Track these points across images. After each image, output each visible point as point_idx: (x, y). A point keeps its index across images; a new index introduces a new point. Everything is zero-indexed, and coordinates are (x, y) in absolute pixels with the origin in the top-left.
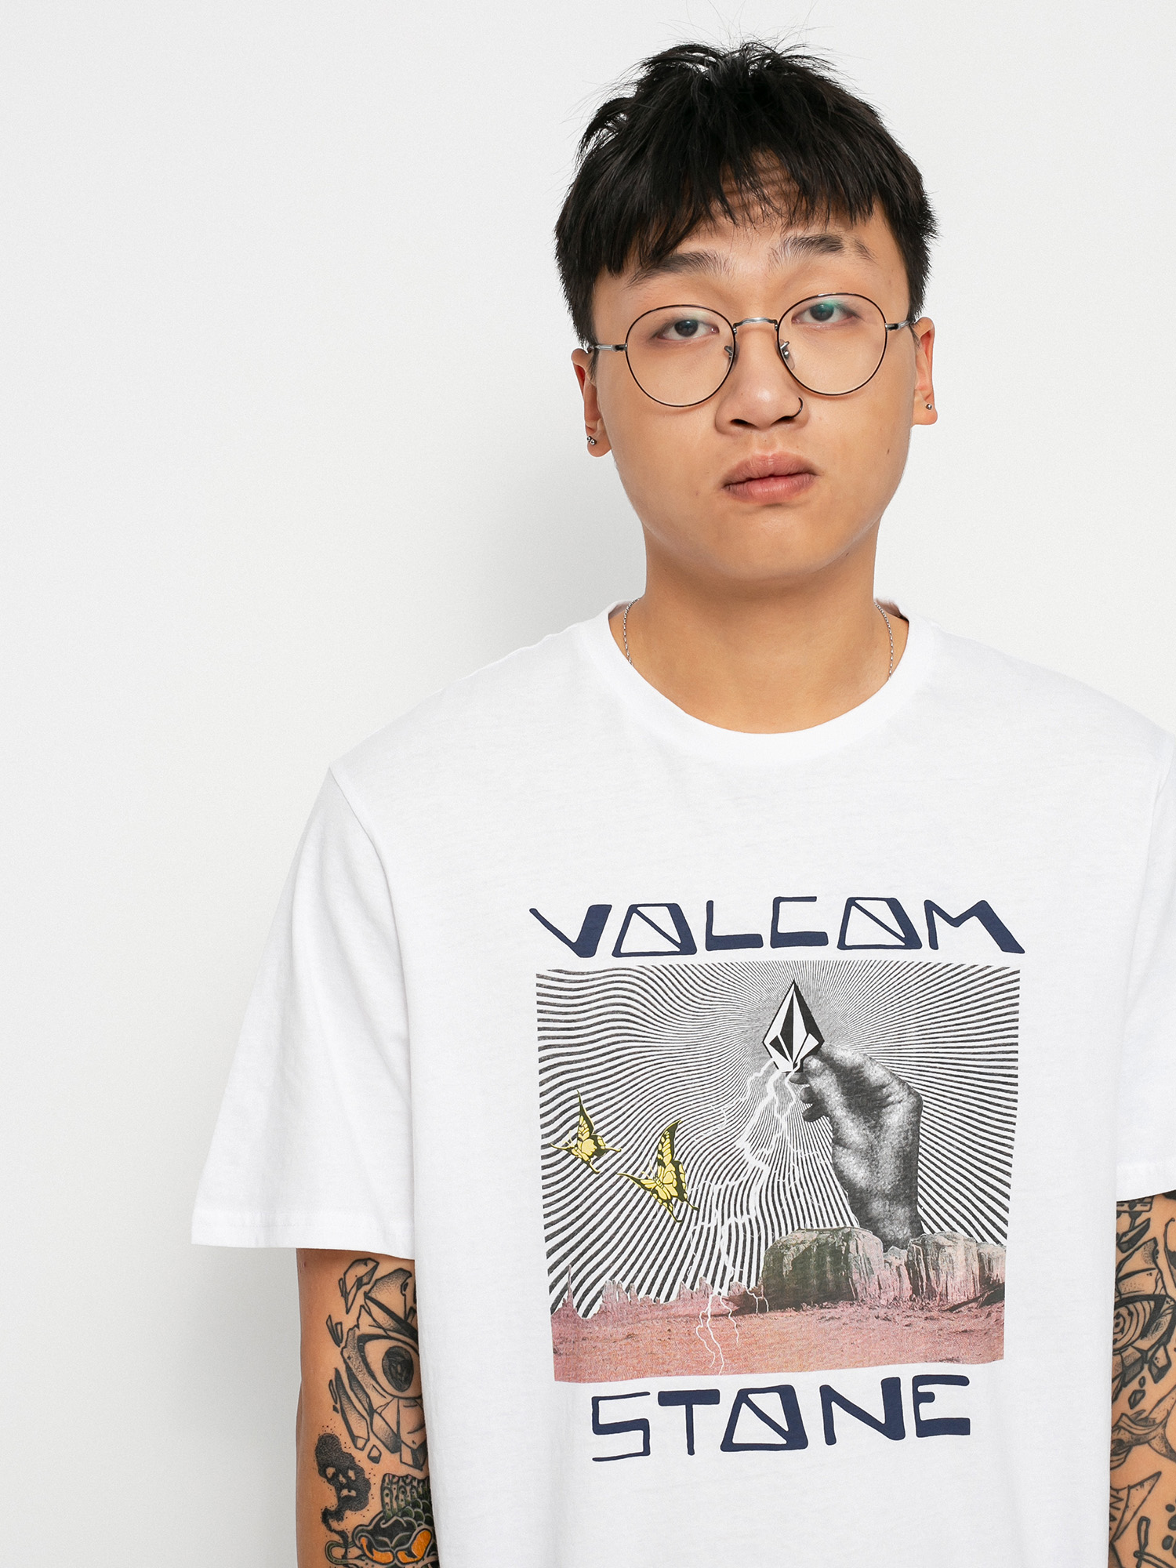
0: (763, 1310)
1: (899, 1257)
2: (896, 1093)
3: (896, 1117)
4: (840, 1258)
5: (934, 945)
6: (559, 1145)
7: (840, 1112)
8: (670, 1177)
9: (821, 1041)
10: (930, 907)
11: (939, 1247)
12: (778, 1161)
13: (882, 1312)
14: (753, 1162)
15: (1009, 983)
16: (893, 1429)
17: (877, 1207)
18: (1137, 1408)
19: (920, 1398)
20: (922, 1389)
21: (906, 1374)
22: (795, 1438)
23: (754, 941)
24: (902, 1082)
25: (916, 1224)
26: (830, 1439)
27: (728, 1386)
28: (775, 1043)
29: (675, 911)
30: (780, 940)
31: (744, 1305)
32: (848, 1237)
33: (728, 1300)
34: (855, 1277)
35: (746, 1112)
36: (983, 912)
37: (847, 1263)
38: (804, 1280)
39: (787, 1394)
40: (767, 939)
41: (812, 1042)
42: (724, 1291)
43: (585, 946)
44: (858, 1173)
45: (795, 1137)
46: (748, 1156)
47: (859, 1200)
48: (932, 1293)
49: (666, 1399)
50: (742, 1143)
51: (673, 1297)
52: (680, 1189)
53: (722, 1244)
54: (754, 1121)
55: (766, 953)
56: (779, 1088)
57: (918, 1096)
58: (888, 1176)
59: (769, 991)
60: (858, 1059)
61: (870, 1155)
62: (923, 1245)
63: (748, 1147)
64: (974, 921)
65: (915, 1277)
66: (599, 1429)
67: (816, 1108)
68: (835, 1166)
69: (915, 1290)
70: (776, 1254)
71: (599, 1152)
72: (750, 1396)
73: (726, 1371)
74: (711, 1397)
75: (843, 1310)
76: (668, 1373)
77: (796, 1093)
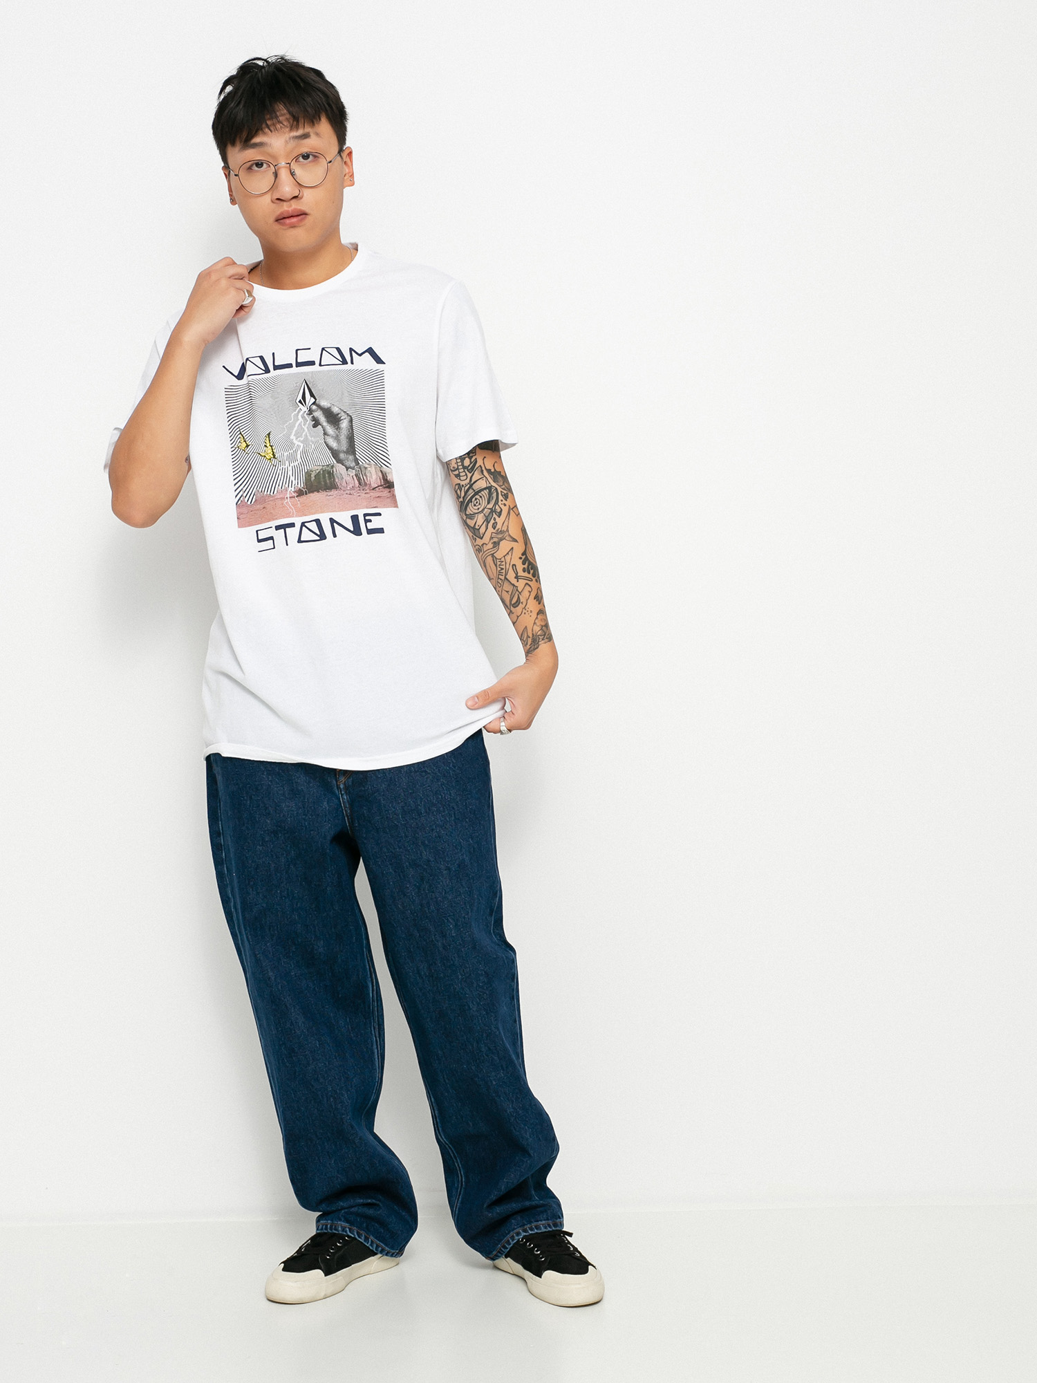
0: (306, 494)
1: (352, 473)
2: (343, 416)
3: (344, 424)
4: (331, 474)
5: (352, 363)
6: (236, 446)
7: (325, 424)
8: (270, 451)
9: (316, 400)
10: (351, 350)
11: (366, 468)
12: (305, 441)
13: (348, 492)
14: (296, 443)
15: (380, 376)
16: (357, 531)
17: (342, 456)
18: (496, 529)
19: (366, 521)
20: (367, 518)
21: (360, 513)
22: (322, 536)
23: (290, 366)
24: (345, 412)
25: (356, 461)
26: (335, 536)
27: (298, 521)
28: (300, 402)
29: (262, 358)
30: (299, 365)
31: (300, 493)
32: (333, 467)
33: (294, 492)
34: (337, 480)
35: (291, 427)
36: (370, 351)
37: (334, 476)
38: (319, 483)
39: (318, 522)
40: (294, 365)
41: (313, 400)
42: (293, 490)
43: (240, 376)
44: (334, 445)
45: (310, 433)
46: (295, 441)
47: (335, 454)
48: (366, 484)
49: (278, 528)
50: (292, 437)
51: (275, 492)
52: (273, 454)
53: (290, 473)
54: (295, 429)
55: (294, 370)
56: (303, 417)
57: (351, 416)
58: (344, 445)
59: (296, 383)
60: (329, 405)
61: (337, 438)
62: (360, 468)
63: (294, 438)
64: (367, 354)
65: (359, 480)
66: (259, 541)
67: (316, 423)
68: (325, 442)
69: (360, 484)
70: (308, 474)
71: (247, 446)
72: (306, 524)
73: (296, 516)
74: (292, 525)
75: (334, 492)
76: (276, 519)
77: (309, 418)
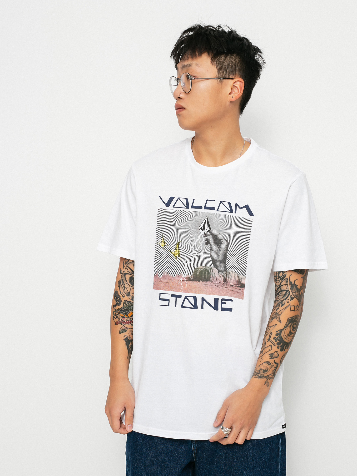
0: (192, 281)
1: (221, 274)
2: (224, 241)
3: (223, 246)
4: (209, 273)
5: (235, 212)
6: (158, 243)
7: (212, 244)
8: (177, 252)
9: (210, 229)
10: (236, 205)
11: (229, 273)
12: (199, 252)
13: (216, 285)
14: (194, 251)
15: (250, 222)
16: (216, 308)
17: (218, 263)
19: (222, 303)
20: (223, 301)
21: (220, 298)
22: (195, 307)
23: (201, 208)
24: (225, 239)
25: (225, 268)
26: (202, 308)
27: (184, 295)
28: (201, 228)
29: (187, 199)
30: (206, 208)
31: (189, 279)
32: (211, 269)
33: (186, 278)
34: (211, 277)
35: (192, 242)
36: (247, 207)
37: (210, 274)
38: (201, 276)
39: (195, 298)
40: (203, 208)
41: (209, 229)
42: (185, 276)
43: (168, 205)
44: (215, 256)
45: (203, 248)
46: (193, 250)
47: (214, 262)
48: (227, 282)
49: (173, 295)
50: (192, 247)
51: (175, 276)
52: (179, 255)
53: (186, 267)
54: (195, 243)
55: (203, 210)
56: (201, 237)
57: (228, 242)
58: (221, 258)
59: (202, 218)
60: (217, 234)
61: (217, 253)
62: (226, 272)
63: (193, 248)
64: (245, 208)
65: (224, 279)
66: (160, 299)
67: (208, 242)
68: (210, 254)
69: (224, 281)
70: (196, 270)
71: (165, 245)
72: (188, 297)
73: (183, 292)
74: (180, 296)
75: (208, 283)
76: (173, 291)
77: (204, 239)
